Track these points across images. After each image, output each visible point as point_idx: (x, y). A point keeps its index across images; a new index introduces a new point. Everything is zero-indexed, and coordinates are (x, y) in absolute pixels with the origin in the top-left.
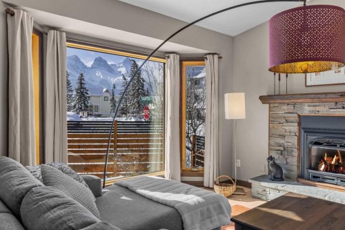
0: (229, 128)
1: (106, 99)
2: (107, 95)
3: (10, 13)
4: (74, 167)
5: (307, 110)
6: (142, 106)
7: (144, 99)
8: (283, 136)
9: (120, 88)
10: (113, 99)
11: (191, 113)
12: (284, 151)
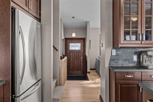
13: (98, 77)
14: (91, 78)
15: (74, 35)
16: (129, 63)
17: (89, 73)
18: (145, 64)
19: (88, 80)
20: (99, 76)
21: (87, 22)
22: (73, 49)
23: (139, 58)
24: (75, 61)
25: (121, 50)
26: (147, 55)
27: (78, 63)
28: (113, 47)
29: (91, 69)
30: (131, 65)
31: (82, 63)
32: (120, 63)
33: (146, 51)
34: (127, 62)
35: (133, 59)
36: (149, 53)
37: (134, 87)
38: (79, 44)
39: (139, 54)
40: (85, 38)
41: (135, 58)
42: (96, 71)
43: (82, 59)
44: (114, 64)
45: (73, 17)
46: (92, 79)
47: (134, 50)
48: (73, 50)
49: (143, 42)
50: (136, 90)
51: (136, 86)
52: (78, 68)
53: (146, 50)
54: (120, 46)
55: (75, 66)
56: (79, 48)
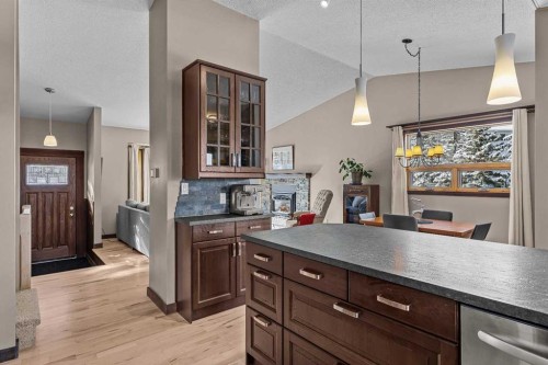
13: (129, 253)
14: (110, 258)
15: (50, 142)
16: (213, 207)
17: (100, 246)
18: (239, 208)
19: (103, 264)
20: (129, 249)
21: (93, 109)
22: (42, 181)
23: (229, 197)
24: (48, 217)
25: (199, 183)
26: (243, 192)
27: (59, 224)
28: (184, 177)
29: (104, 237)
30: (216, 212)
31: (71, 222)
32: (197, 210)
33: (242, 186)
34: (209, 207)
35: (219, 201)
36: (247, 188)
37: (223, 251)
38: (65, 169)
39: (229, 191)
40: (83, 153)
41: (223, 198)
42: (120, 241)
43: (71, 212)
44: (185, 213)
45: (48, 90)
46: (113, 260)
47: (220, 184)
48: (41, 186)
49: (238, 170)
50: (228, 255)
51: (226, 247)
52: (59, 237)
53: (239, 182)
54: (201, 175)
55: (48, 232)
56: (64, 180)
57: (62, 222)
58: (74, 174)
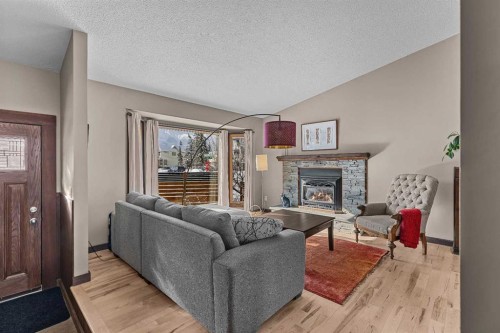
0: (259, 176)
1: (174, 154)
2: (175, 151)
3: (129, 114)
4: (168, 199)
5: (303, 165)
6: (204, 161)
7: (205, 155)
8: (290, 181)
9: (186, 146)
10: (180, 155)
11: (235, 166)
12: (290, 190)
21: (72, 31)
31: (31, 233)
38: (20, 144)
40: (54, 118)
43: (33, 215)
52: (9, 260)
56: (18, 164)
57: (16, 233)
58: (38, 153)
